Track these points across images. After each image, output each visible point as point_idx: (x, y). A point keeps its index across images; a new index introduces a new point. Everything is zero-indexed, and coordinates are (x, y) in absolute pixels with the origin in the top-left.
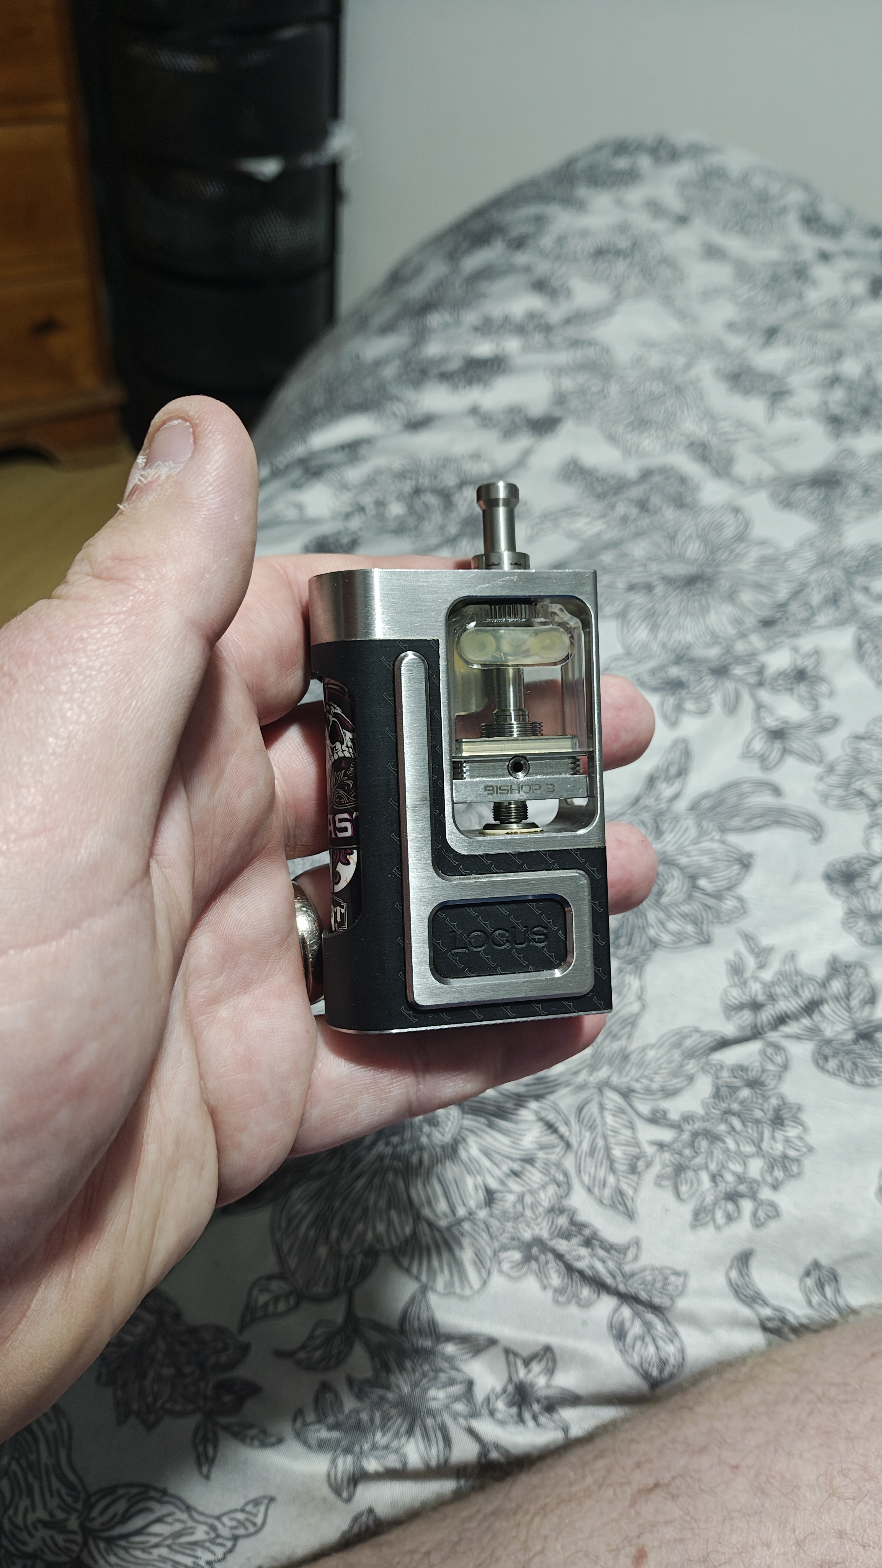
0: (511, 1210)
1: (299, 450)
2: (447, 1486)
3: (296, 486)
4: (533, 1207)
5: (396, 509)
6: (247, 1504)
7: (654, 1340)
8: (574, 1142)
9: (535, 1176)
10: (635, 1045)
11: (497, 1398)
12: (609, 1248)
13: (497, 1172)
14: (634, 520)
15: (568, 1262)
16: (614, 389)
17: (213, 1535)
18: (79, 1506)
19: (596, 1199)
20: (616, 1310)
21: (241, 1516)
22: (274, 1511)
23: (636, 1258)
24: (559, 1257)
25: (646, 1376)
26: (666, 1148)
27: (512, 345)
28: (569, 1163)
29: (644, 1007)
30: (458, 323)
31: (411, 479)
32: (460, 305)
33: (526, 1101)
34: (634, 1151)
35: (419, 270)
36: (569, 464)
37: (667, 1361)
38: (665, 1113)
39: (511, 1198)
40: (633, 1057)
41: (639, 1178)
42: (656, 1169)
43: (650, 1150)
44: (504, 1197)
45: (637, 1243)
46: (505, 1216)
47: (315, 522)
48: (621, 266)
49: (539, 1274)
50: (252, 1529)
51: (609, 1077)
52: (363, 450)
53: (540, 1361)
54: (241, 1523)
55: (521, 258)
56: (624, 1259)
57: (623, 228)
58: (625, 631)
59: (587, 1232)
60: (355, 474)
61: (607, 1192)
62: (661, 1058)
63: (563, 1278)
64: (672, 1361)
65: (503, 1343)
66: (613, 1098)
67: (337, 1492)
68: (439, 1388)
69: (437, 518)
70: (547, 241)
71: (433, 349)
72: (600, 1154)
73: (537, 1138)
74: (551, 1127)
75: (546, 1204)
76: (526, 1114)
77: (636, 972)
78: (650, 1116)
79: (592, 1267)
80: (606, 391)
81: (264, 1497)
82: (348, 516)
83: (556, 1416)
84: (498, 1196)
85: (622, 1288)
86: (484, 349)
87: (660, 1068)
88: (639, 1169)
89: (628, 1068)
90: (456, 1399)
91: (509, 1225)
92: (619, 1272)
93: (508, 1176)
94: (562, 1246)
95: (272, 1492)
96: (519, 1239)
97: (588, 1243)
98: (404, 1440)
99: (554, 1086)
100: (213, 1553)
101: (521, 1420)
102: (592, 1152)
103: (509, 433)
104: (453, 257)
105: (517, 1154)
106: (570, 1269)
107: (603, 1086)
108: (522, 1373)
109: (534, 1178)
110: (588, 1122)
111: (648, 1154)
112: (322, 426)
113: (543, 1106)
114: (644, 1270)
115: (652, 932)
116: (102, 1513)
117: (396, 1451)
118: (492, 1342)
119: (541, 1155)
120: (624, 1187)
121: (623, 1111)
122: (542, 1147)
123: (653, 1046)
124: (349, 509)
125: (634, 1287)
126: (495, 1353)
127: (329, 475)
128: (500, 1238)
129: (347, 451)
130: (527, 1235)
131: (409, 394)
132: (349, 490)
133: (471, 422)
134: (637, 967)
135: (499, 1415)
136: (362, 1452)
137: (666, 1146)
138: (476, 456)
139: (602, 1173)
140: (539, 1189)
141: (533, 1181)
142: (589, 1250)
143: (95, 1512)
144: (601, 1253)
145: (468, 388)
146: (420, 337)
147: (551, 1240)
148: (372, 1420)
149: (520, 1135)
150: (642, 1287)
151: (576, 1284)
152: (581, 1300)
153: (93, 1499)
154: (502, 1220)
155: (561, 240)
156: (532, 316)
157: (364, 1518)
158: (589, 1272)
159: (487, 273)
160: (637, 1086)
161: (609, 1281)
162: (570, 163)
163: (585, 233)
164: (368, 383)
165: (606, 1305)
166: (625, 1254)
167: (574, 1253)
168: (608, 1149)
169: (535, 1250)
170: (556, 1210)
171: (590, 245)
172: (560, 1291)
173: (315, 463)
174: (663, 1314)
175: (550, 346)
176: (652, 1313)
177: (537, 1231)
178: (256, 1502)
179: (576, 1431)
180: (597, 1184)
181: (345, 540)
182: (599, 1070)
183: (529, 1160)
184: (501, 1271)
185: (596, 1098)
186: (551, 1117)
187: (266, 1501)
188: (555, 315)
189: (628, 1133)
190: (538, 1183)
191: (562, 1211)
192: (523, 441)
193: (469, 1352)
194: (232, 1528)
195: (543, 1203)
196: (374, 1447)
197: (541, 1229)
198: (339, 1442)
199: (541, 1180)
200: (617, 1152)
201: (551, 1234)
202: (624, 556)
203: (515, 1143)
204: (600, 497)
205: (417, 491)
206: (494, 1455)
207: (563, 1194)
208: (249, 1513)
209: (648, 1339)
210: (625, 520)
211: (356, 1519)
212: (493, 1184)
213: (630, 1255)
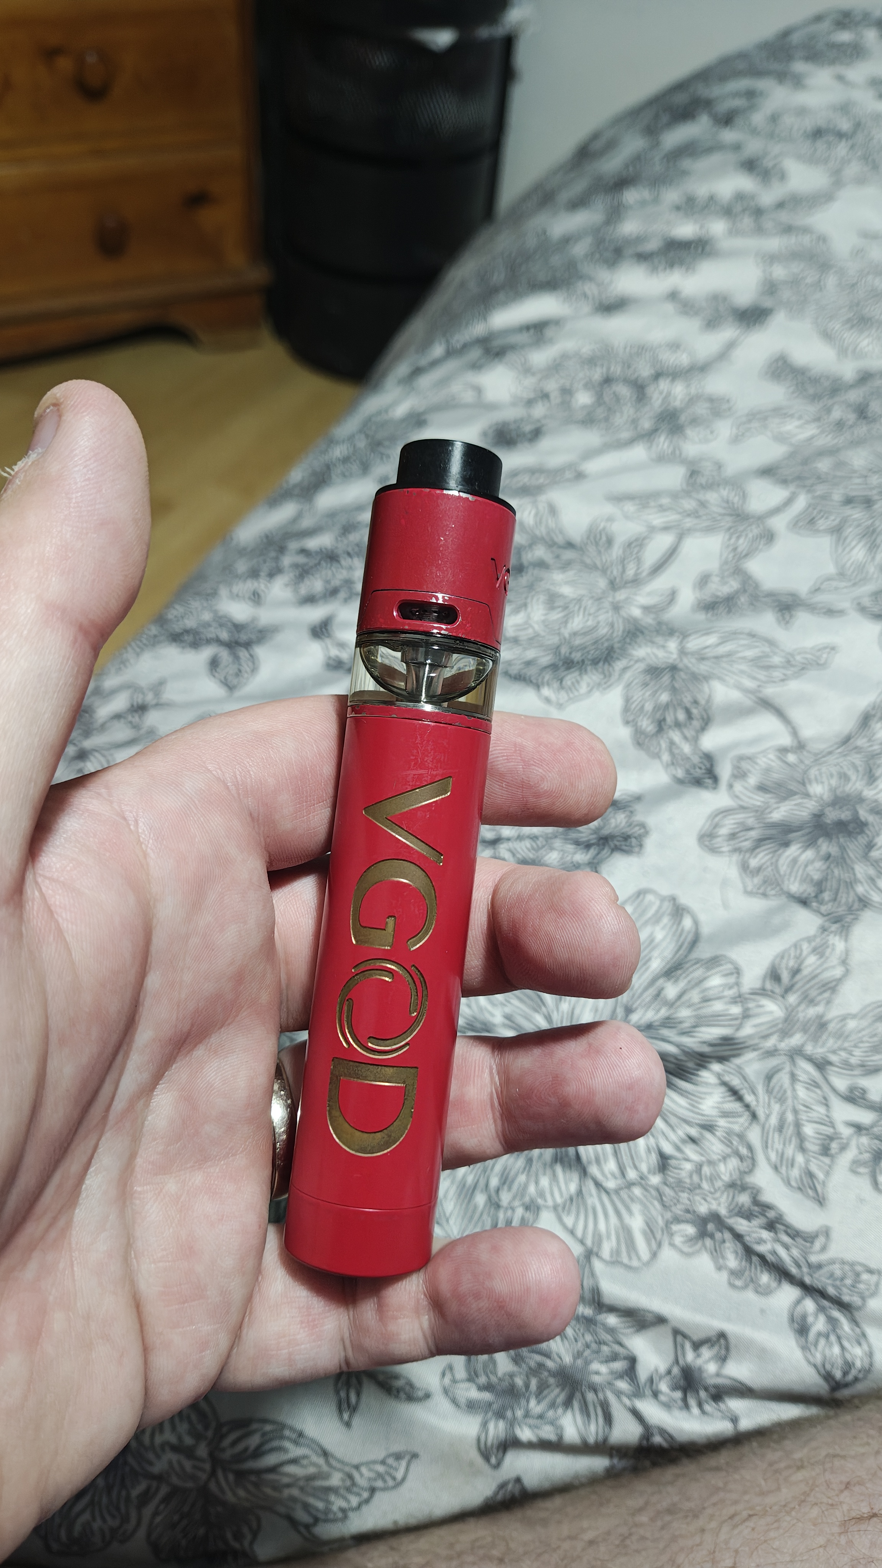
0: (688, 1181)
1: (478, 329)
2: (599, 1463)
3: (476, 366)
4: (712, 1179)
5: (583, 398)
6: (389, 1456)
7: (839, 1338)
8: (761, 1113)
9: (714, 1145)
10: (834, 1013)
11: (661, 1378)
12: (795, 1234)
13: (672, 1136)
14: (851, 427)
15: (748, 1244)
16: (831, 281)
17: (348, 1483)
18: (210, 1434)
19: (782, 1179)
20: (798, 1302)
21: (381, 1469)
22: (416, 1467)
23: (824, 1249)
24: (738, 1237)
25: (828, 1377)
26: (864, 1132)
27: (717, 227)
28: (754, 1136)
29: (847, 973)
30: (656, 200)
31: (602, 366)
32: (659, 182)
33: (709, 1062)
34: (829, 1131)
35: (611, 145)
36: (777, 360)
37: (854, 1364)
38: (864, 1091)
39: (688, 1166)
40: (832, 1027)
41: (832, 1161)
42: (850, 1154)
43: (846, 1132)
44: (679, 1164)
45: (827, 1232)
46: (679, 1185)
47: (492, 407)
48: (842, 149)
49: (715, 1254)
50: (391, 1483)
51: (803, 1045)
52: (549, 332)
53: (712, 1346)
54: (380, 1476)
55: (728, 136)
56: (811, 1247)
57: (845, 108)
58: (840, 550)
59: (771, 1214)
60: (540, 357)
61: (795, 1173)
62: (863, 1029)
63: (741, 1261)
64: (858, 1364)
65: (674, 1323)
66: (806, 1069)
67: (486, 1456)
68: (602, 1362)
69: (629, 410)
70: (758, 118)
71: (629, 227)
72: (790, 1130)
73: (718, 1103)
74: (735, 1094)
75: (726, 1178)
76: (707, 1076)
77: (841, 932)
78: (848, 1094)
79: (774, 1253)
80: (822, 283)
81: (407, 1452)
82: (530, 403)
83: (722, 1406)
84: (672, 1162)
85: (807, 1280)
86: (686, 230)
87: (862, 1042)
88: (833, 1151)
89: (824, 1037)
90: (620, 1376)
91: (684, 1196)
92: (804, 1260)
93: (683, 1141)
94: (742, 1225)
95: (416, 1449)
96: (694, 1212)
97: (771, 1226)
98: (560, 1411)
99: (741, 1048)
100: (348, 1501)
101: (686, 1406)
102: (781, 1128)
103: (712, 323)
104: (652, 131)
105: (698, 1119)
106: (749, 1252)
107: (796, 1053)
108: (690, 1356)
109: (714, 1148)
110: (779, 1092)
111: (843, 1136)
112: (504, 304)
113: (727, 1069)
114: (832, 1262)
115: (860, 889)
116: (234, 1443)
117: (552, 1423)
118: (661, 1320)
119: (722, 1122)
120: (814, 1168)
121: (817, 1086)
122: (725, 1114)
123: (854, 1016)
124: (532, 395)
125: (819, 1280)
126: (664, 1332)
127: (511, 357)
128: (673, 1209)
129: (532, 331)
130: (703, 1209)
131: (603, 274)
132: (533, 374)
133: (670, 308)
134: (843, 926)
135: (662, 1398)
136: (514, 1418)
137: (866, 1129)
138: (675, 346)
139: (790, 1151)
140: (720, 1160)
141: (713, 1152)
142: (772, 1234)
143: (226, 1442)
144: (786, 1238)
145: (668, 271)
146: (615, 214)
147: (730, 1217)
148: (527, 1386)
149: (701, 1098)
150: (829, 1281)
151: (756, 1268)
152: (760, 1286)
153: (225, 1430)
154: (677, 1189)
155: (774, 118)
156: (740, 197)
157: (510, 1487)
158: (770, 1258)
159: (689, 150)
160: (833, 1058)
161: (794, 1270)
162: (786, 34)
163: (802, 111)
164: (556, 260)
165: (788, 1294)
166: (812, 1243)
167: (754, 1235)
168: (798, 1125)
169: (711, 1227)
170: (737, 1186)
171: (808, 124)
172: (735, 1274)
173: (497, 343)
174: (851, 1313)
175: (759, 230)
176: (839, 1310)
177: (714, 1206)
178: (398, 1457)
179: (746, 1424)
180: (784, 1162)
181: (528, 428)
182: (791, 1036)
183: (709, 1127)
184: (672, 1245)
185: (788, 1067)
186: (736, 1082)
187: (407, 1458)
188: (767, 197)
189: (822, 1110)
190: (719, 1154)
191: (743, 1188)
192: (728, 332)
193: (632, 1327)
194: (370, 1479)
195: (723, 1177)
196: (527, 1415)
197: (719, 1204)
198: (490, 1405)
199: (722, 1151)
200: (809, 1130)
201: (730, 1211)
202: (840, 465)
203: (694, 1107)
204: (815, 398)
205: (608, 381)
206: (657, 1439)
207: (747, 1170)
208: (391, 1467)
209: (833, 1338)
210: (840, 425)
211: (502, 1486)
212: (668, 1149)
213: (818, 1245)
